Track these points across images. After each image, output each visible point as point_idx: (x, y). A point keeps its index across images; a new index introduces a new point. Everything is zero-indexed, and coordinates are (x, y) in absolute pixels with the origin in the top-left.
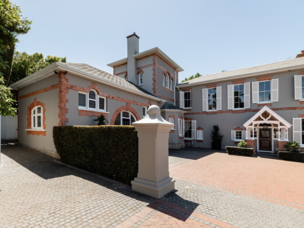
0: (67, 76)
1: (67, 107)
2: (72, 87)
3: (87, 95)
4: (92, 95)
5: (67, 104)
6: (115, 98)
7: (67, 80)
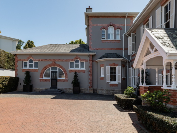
0: (17, 56)
1: (17, 69)
2: (19, 60)
3: (28, 62)
4: (31, 61)
5: (17, 68)
6: (43, 60)
7: (17, 57)
